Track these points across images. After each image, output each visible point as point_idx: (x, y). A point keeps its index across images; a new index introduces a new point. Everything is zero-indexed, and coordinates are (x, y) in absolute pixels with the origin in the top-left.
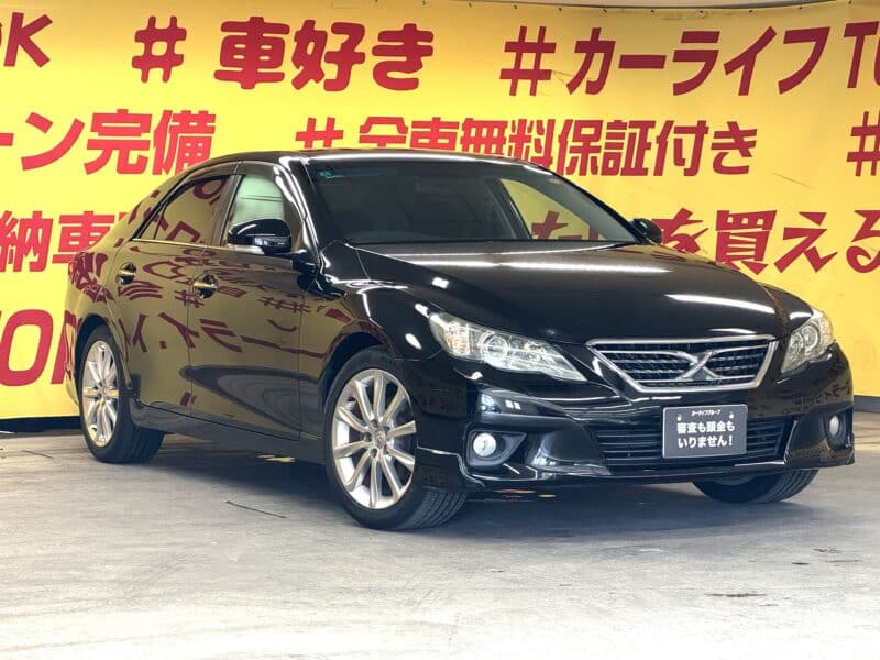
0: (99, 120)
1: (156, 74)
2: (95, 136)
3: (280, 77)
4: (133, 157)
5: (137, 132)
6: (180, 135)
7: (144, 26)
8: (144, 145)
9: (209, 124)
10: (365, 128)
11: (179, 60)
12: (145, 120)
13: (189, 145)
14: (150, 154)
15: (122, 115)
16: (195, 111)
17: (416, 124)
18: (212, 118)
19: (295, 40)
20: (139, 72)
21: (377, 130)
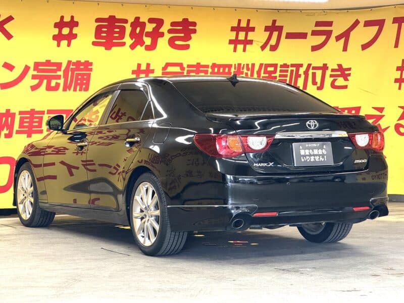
0: (37, 65)
1: (64, 43)
2: (35, 73)
3: (123, 44)
4: (53, 83)
5: (55, 71)
6: (76, 72)
7: (58, 20)
8: (59, 77)
9: (89, 67)
10: (164, 68)
11: (75, 36)
12: (59, 65)
13: (80, 77)
14: (61, 81)
15: (48, 63)
16: (83, 61)
17: (189, 66)
18: (91, 64)
19: (131, 26)
20: (56, 42)
21: (170, 69)
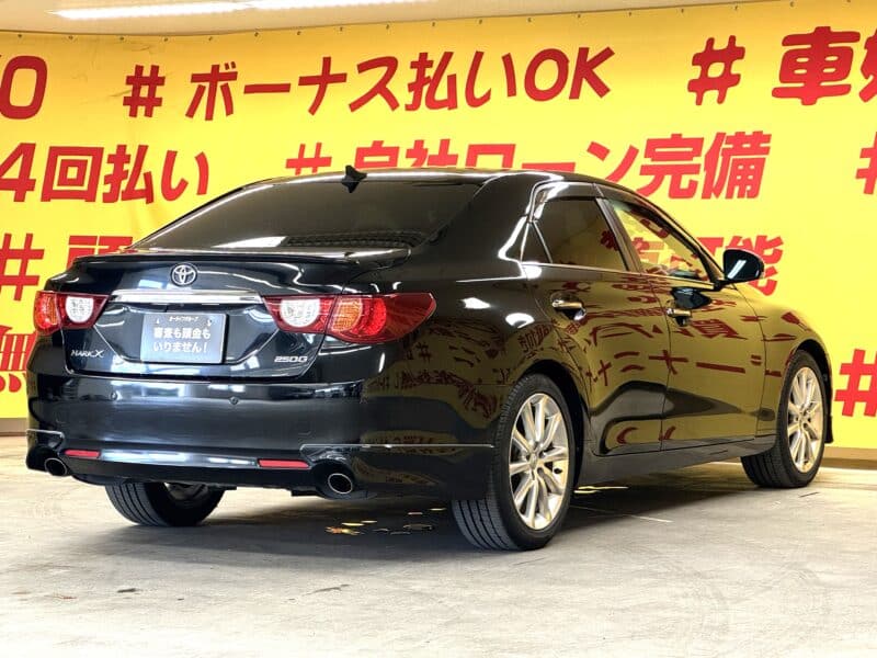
0: (652, 145)
1: (711, 96)
2: (648, 162)
3: (846, 90)
4: (685, 182)
5: (689, 156)
6: (733, 157)
7: (701, 48)
8: (695, 169)
9: (763, 145)
11: (735, 80)
12: (697, 143)
13: (741, 167)
14: (701, 178)
15: (676, 140)
16: (749, 132)
18: (767, 138)
19: (866, 47)
20: (694, 96)
